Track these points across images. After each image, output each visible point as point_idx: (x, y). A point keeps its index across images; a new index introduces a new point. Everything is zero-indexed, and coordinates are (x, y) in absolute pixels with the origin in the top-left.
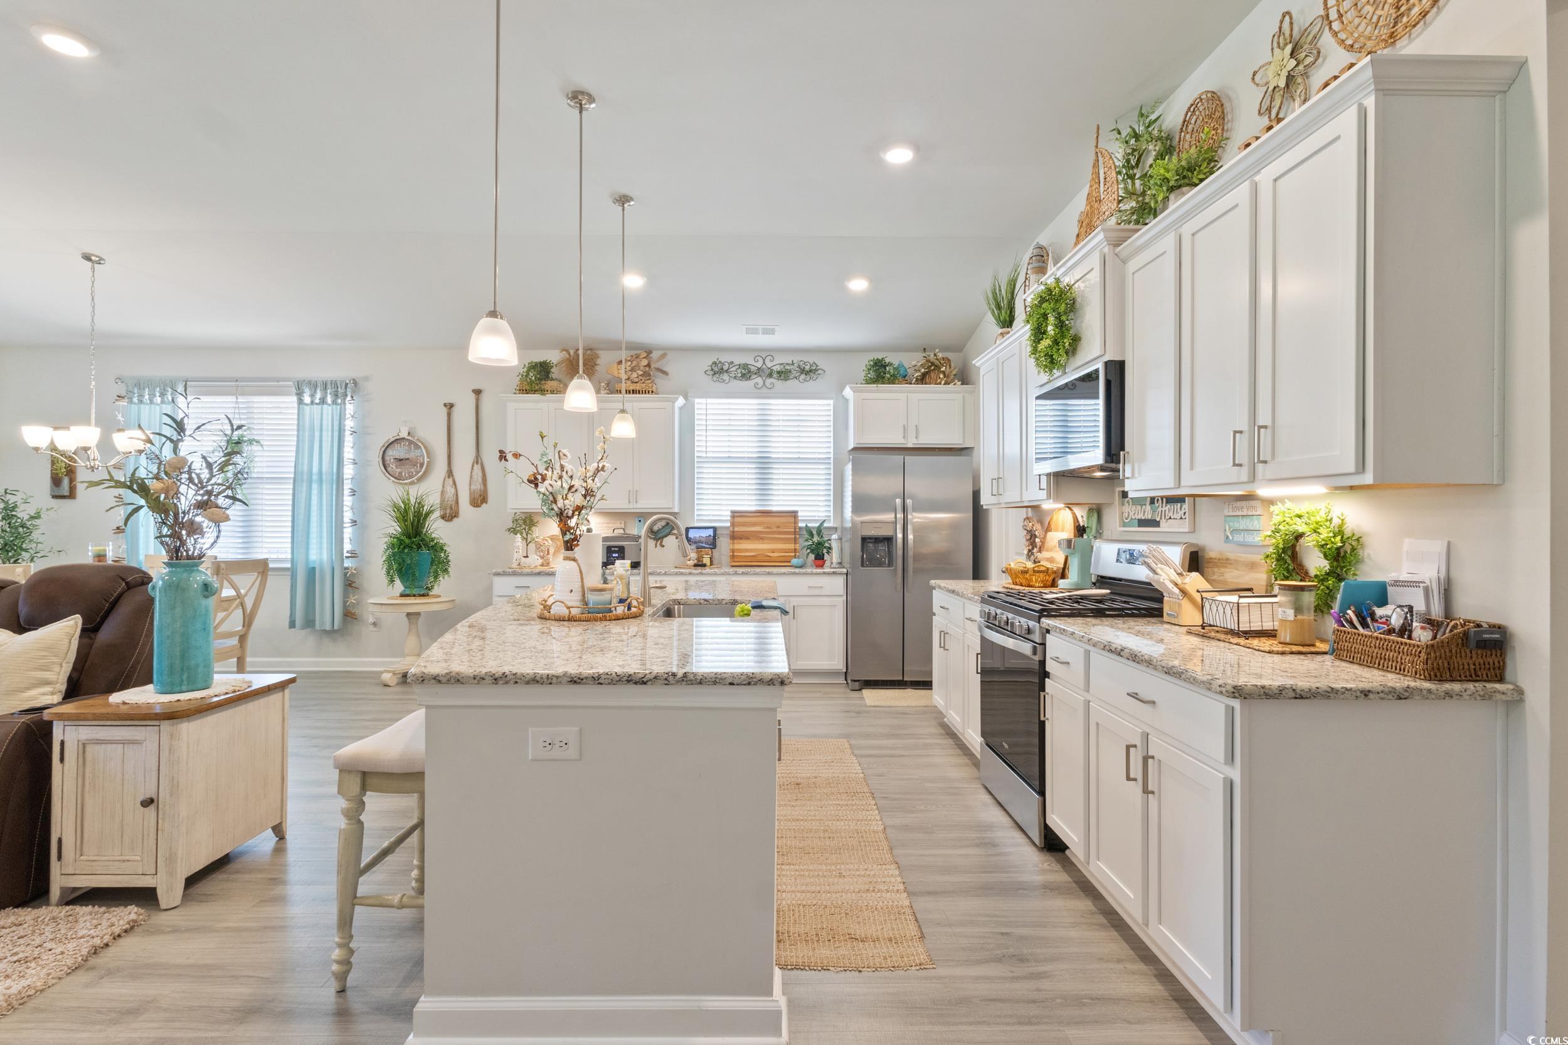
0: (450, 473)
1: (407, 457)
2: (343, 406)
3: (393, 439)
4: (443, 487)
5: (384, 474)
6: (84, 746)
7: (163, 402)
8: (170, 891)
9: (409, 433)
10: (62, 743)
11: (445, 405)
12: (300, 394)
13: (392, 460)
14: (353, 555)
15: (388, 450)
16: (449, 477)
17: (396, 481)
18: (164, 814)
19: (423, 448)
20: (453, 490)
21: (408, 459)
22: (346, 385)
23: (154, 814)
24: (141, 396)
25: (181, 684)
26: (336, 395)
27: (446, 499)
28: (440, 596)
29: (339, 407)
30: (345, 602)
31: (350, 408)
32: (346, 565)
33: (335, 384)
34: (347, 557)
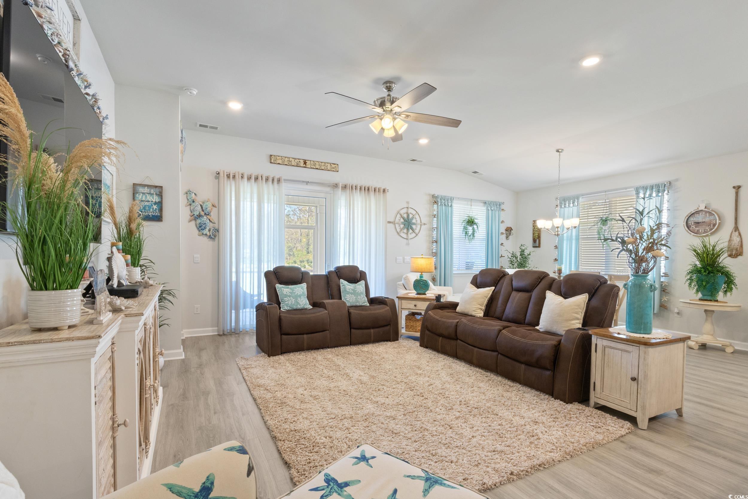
0: (736, 229)
1: (704, 220)
2: (662, 197)
3: (695, 211)
4: (731, 237)
5: (687, 231)
6: (604, 347)
7: (573, 206)
8: (643, 422)
9: (706, 207)
10: (596, 345)
11: (734, 187)
12: (638, 193)
13: (693, 223)
14: (666, 275)
15: (690, 218)
16: (735, 231)
17: (695, 235)
18: (641, 386)
19: (715, 214)
20: (738, 239)
21: (704, 222)
22: (665, 185)
23: (636, 385)
24: (565, 204)
25: (640, 330)
26: (659, 192)
27: (733, 245)
28: (727, 303)
29: (660, 198)
30: (661, 300)
31: (666, 197)
32: (662, 280)
33: (658, 186)
34: (662, 276)
